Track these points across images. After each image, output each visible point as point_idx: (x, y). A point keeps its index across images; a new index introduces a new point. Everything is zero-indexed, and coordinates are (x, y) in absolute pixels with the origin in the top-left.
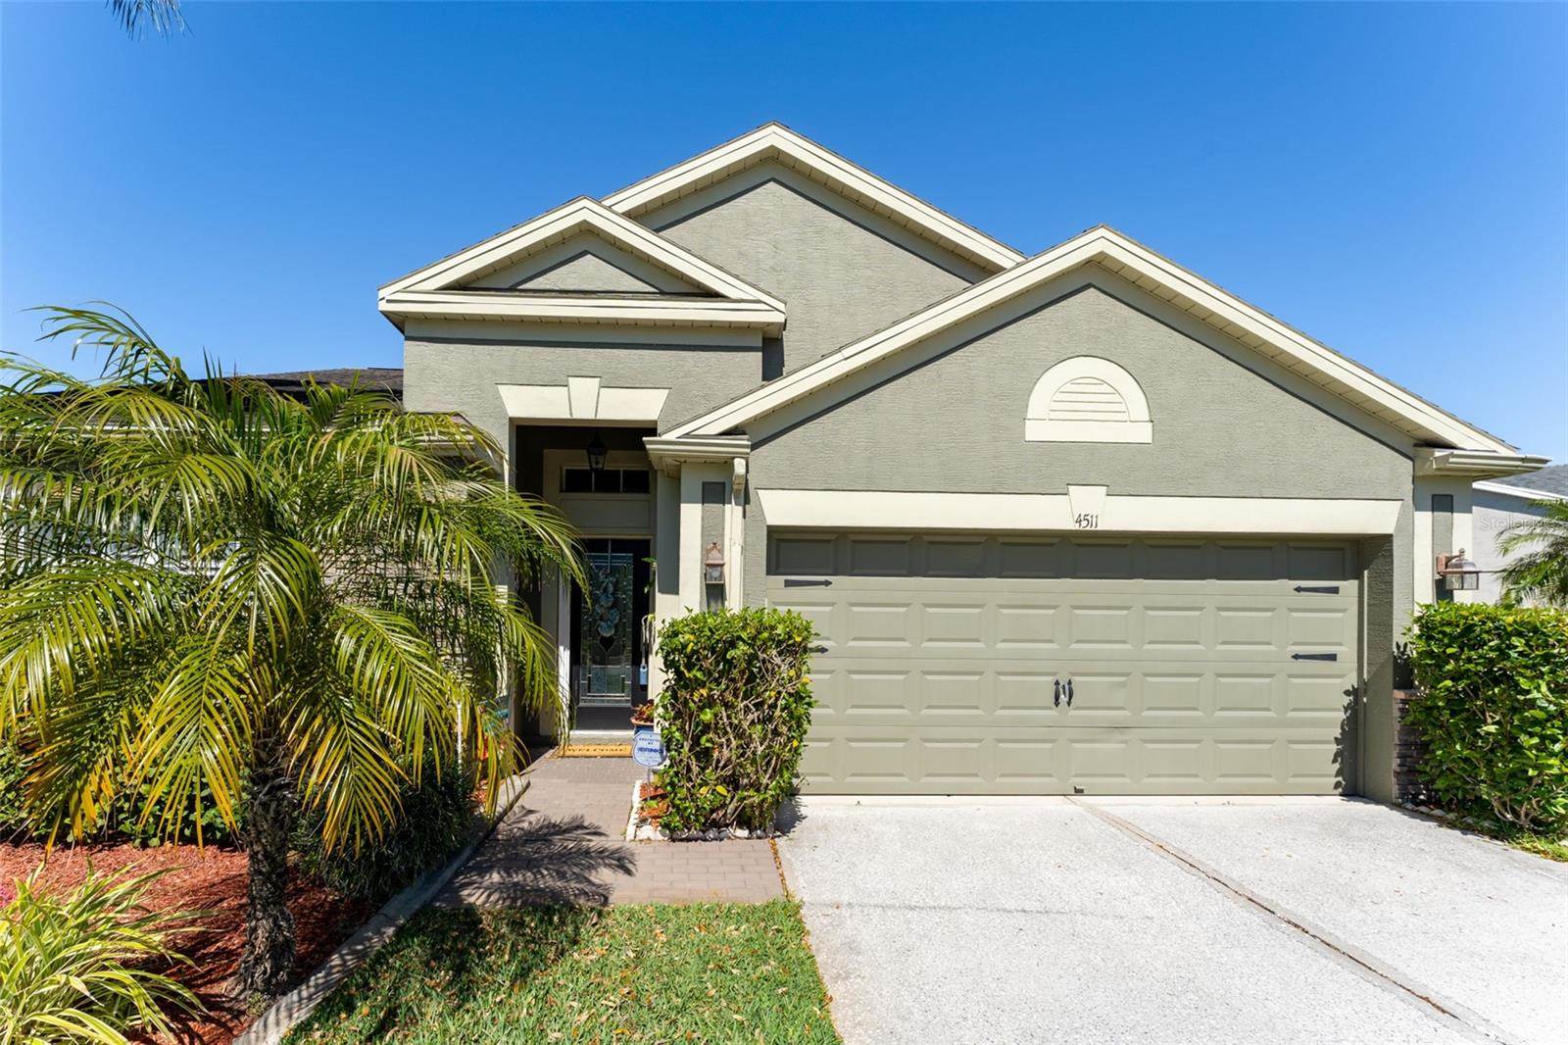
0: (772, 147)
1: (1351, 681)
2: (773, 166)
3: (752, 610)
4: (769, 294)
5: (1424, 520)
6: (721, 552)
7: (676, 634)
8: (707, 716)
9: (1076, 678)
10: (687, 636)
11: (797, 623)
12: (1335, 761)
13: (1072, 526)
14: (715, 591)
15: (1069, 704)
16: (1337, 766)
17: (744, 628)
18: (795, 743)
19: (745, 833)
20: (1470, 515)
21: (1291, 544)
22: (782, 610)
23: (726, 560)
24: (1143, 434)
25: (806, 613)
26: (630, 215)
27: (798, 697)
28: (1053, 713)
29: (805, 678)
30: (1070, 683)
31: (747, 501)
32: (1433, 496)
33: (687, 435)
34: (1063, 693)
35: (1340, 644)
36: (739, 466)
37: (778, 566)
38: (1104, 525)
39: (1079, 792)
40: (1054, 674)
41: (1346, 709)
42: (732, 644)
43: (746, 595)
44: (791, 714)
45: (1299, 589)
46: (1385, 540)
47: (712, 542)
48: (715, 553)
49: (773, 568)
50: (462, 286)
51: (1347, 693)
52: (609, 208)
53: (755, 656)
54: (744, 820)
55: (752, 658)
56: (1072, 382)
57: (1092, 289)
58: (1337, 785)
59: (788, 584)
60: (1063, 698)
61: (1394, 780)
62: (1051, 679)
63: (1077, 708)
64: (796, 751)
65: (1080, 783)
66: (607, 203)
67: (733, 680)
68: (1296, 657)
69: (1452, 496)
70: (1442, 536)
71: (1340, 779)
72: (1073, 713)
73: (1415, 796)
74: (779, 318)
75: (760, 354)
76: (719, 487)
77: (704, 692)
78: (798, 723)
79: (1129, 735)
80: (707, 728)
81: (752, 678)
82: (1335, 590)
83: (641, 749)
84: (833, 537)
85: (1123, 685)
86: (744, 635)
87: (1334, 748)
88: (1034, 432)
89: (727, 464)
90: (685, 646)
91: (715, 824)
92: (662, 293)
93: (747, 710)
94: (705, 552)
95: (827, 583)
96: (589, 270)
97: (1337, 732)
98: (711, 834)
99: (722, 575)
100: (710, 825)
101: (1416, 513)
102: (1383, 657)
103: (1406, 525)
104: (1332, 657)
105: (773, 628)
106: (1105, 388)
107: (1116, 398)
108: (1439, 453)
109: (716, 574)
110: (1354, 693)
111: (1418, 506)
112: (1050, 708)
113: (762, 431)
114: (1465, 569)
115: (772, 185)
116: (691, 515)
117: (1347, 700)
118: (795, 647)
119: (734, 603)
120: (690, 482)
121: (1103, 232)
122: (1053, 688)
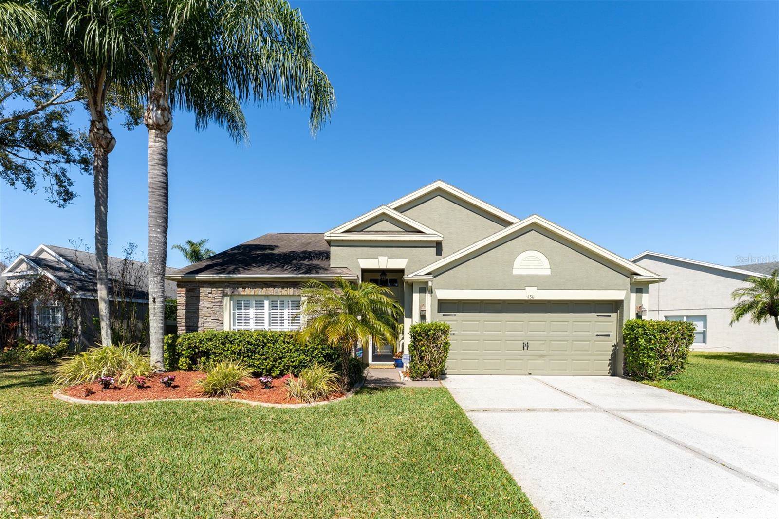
0: (439, 187)
1: (615, 342)
2: (439, 192)
3: (434, 322)
4: (438, 232)
5: (633, 296)
6: (425, 306)
7: (415, 328)
8: (423, 348)
9: (529, 342)
10: (418, 329)
11: (446, 325)
12: (609, 366)
13: (527, 299)
14: (423, 318)
15: (527, 349)
16: (609, 367)
17: (432, 327)
18: (446, 355)
19: (432, 379)
20: (647, 294)
21: (596, 302)
22: (442, 322)
23: (426, 309)
24: (548, 272)
25: (448, 323)
26: (395, 209)
27: (446, 343)
28: (523, 351)
29: (448, 339)
30: (527, 343)
31: (432, 293)
32: (636, 289)
33: (415, 275)
34: (526, 346)
35: (611, 332)
36: (430, 284)
37: (440, 310)
38: (536, 298)
39: (530, 374)
41: (612, 351)
42: (429, 331)
43: (432, 318)
44: (445, 348)
45: (598, 316)
46: (622, 301)
47: (422, 304)
48: (423, 307)
49: (439, 311)
50: (348, 231)
51: (613, 346)
52: (388, 207)
53: (435, 334)
54: (432, 376)
55: (434, 334)
56: (527, 257)
57: (533, 231)
58: (609, 373)
59: (444, 315)
60: (526, 348)
61: (622, 370)
62: (522, 342)
63: (530, 350)
64: (446, 357)
65: (530, 372)
66: (388, 206)
67: (430, 339)
68: (597, 336)
69: (642, 289)
70: (638, 300)
71: (610, 371)
72: (528, 352)
73: (628, 374)
74: (441, 239)
75: (435, 249)
76: (424, 288)
77: (422, 342)
78: (446, 350)
79: (545, 358)
80: (423, 351)
81: (434, 339)
82: (610, 316)
83: (404, 359)
84: (457, 302)
85: (544, 344)
86: (432, 328)
87: (609, 362)
88: (516, 272)
89: (427, 283)
90: (417, 331)
91: (425, 377)
92: (406, 231)
93: (433, 347)
94: (420, 307)
95: (455, 315)
96: (384, 225)
97: (610, 358)
98: (423, 379)
99: (425, 313)
100: (423, 377)
101: (631, 294)
102: (621, 335)
103: (628, 297)
104: (609, 336)
105: (440, 326)
106: (536, 259)
107: (540, 262)
108: (635, 277)
109: (423, 313)
110: (615, 346)
111: (632, 292)
113: (436, 273)
114: (642, 310)
115: (439, 196)
116: (416, 297)
117: (613, 348)
118: (445, 332)
119: (428, 320)
120: (416, 288)
121: (535, 216)
122: (523, 345)
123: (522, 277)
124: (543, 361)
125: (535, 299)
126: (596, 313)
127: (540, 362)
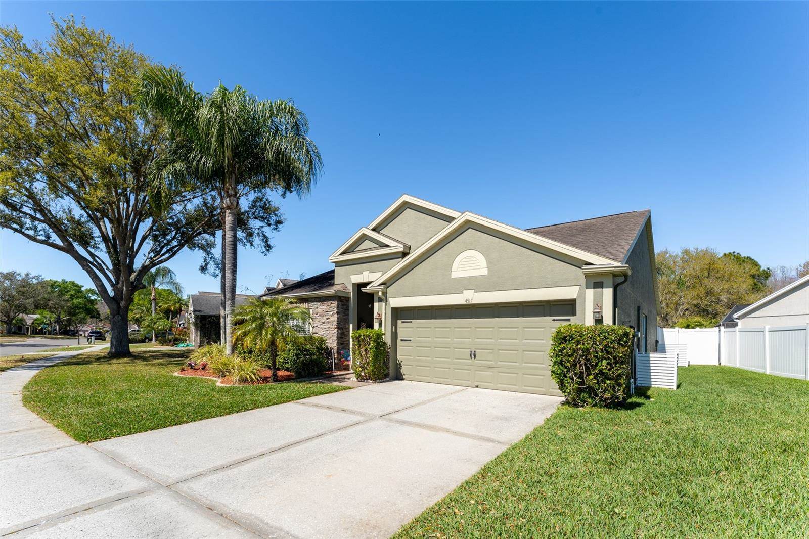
0: (404, 201)
2: (406, 205)
4: (400, 243)
5: (590, 293)
9: (477, 351)
13: (465, 303)
15: (475, 358)
21: (551, 304)
24: (485, 272)
26: (373, 229)
28: (470, 361)
30: (475, 352)
31: (387, 301)
32: (594, 283)
33: (372, 286)
34: (473, 355)
38: (474, 302)
39: (477, 387)
40: (470, 349)
45: (554, 320)
46: (573, 301)
50: (344, 253)
56: (466, 258)
57: (470, 229)
59: (403, 322)
60: (473, 357)
62: (469, 350)
63: (477, 360)
65: (477, 384)
69: (603, 282)
79: (493, 370)
84: (411, 309)
85: (492, 353)
88: (454, 275)
95: (411, 322)
96: (366, 244)
101: (587, 290)
103: (582, 295)
106: (474, 259)
107: (478, 261)
111: (587, 287)
112: (469, 359)
115: (407, 209)
116: (376, 305)
121: (467, 213)
122: (470, 353)
123: (460, 279)
124: (492, 373)
125: (472, 303)
126: (551, 316)
127: (488, 373)
